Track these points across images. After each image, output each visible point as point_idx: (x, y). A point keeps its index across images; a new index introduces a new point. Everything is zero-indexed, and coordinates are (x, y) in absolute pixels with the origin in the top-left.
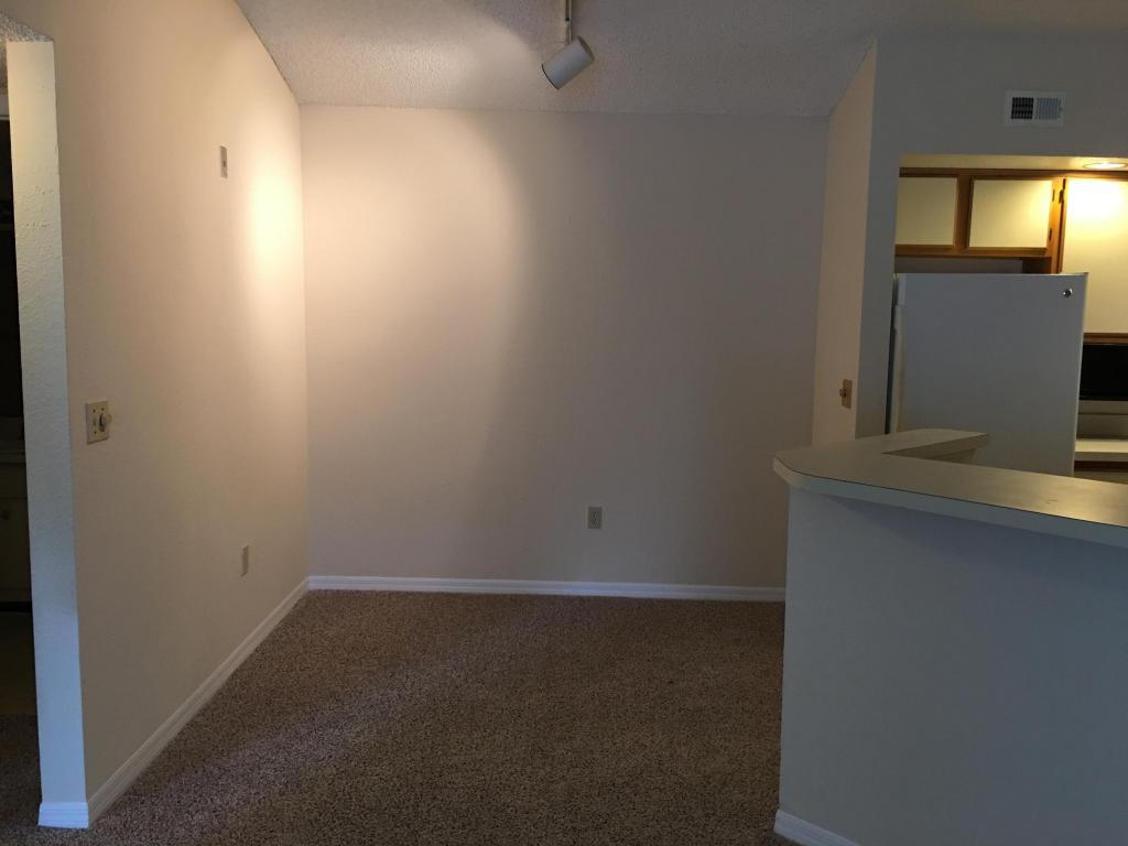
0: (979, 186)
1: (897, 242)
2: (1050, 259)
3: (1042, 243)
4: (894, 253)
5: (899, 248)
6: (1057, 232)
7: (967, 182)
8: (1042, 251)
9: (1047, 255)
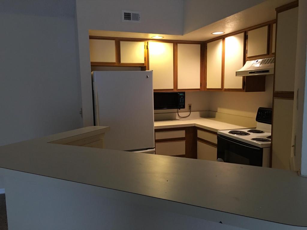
0: (122, 43)
1: (91, 61)
2: (146, 66)
3: (143, 62)
4: (90, 65)
5: (92, 63)
6: (147, 59)
7: (118, 41)
8: (143, 64)
9: (145, 66)
